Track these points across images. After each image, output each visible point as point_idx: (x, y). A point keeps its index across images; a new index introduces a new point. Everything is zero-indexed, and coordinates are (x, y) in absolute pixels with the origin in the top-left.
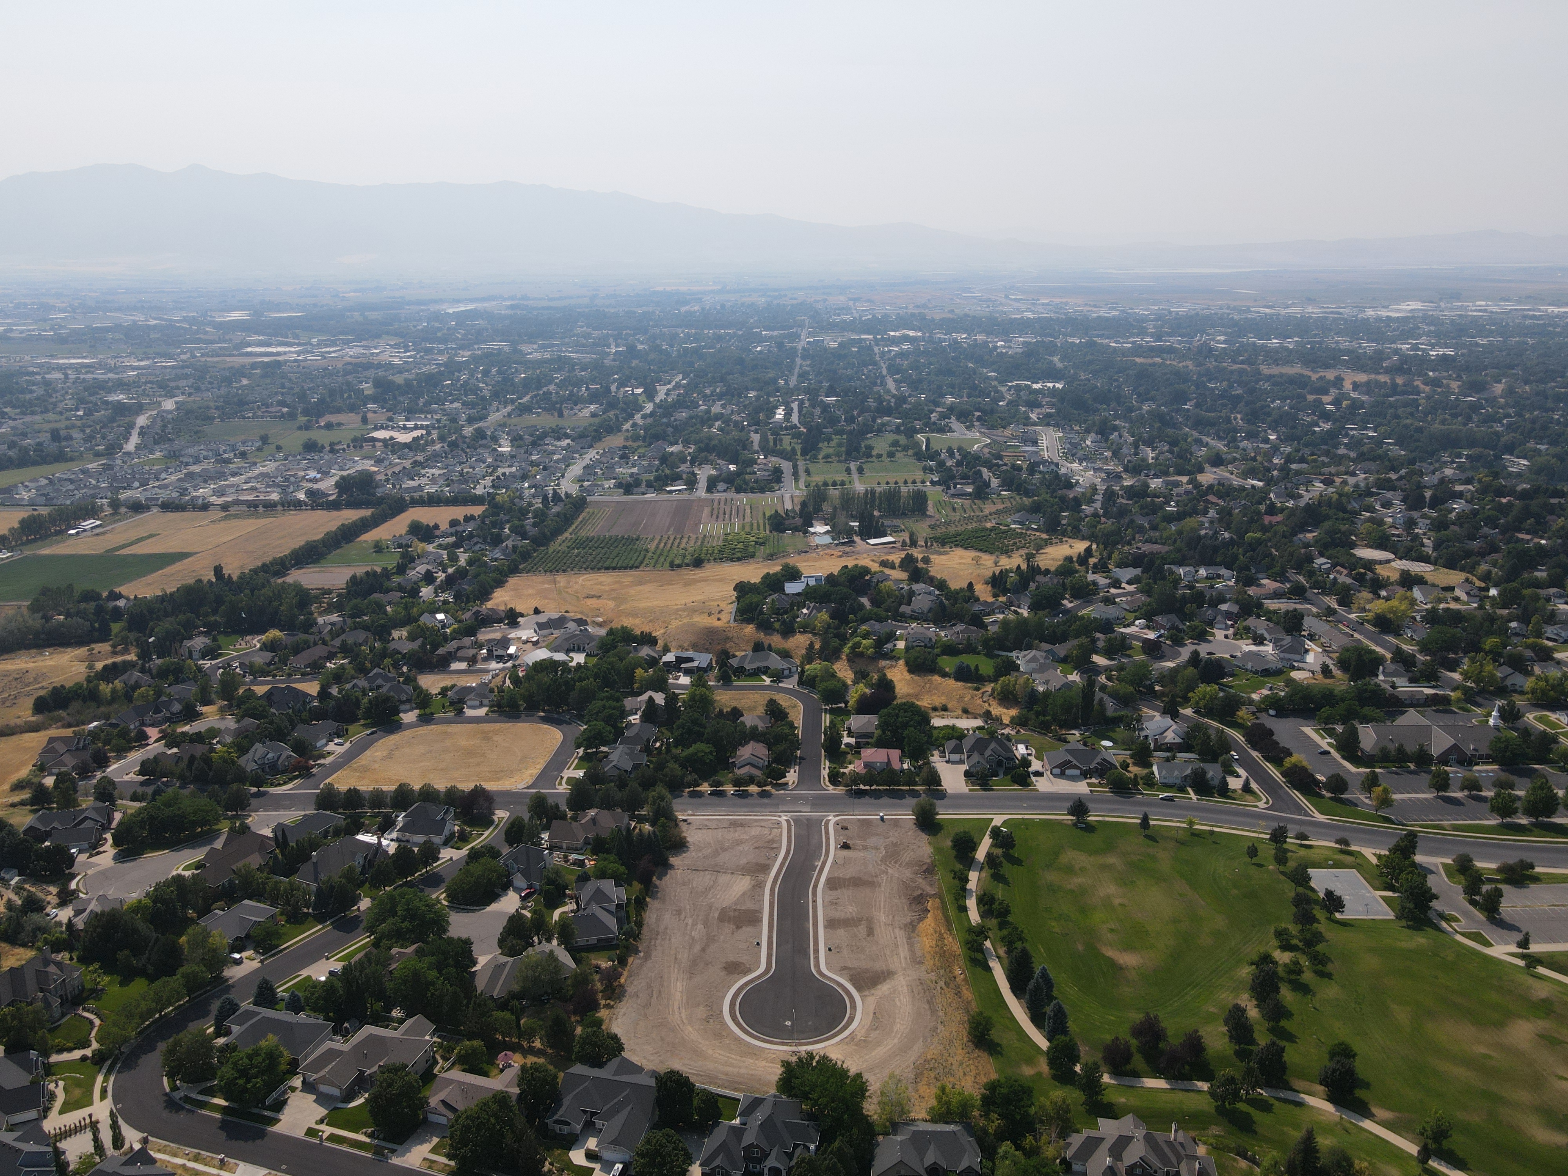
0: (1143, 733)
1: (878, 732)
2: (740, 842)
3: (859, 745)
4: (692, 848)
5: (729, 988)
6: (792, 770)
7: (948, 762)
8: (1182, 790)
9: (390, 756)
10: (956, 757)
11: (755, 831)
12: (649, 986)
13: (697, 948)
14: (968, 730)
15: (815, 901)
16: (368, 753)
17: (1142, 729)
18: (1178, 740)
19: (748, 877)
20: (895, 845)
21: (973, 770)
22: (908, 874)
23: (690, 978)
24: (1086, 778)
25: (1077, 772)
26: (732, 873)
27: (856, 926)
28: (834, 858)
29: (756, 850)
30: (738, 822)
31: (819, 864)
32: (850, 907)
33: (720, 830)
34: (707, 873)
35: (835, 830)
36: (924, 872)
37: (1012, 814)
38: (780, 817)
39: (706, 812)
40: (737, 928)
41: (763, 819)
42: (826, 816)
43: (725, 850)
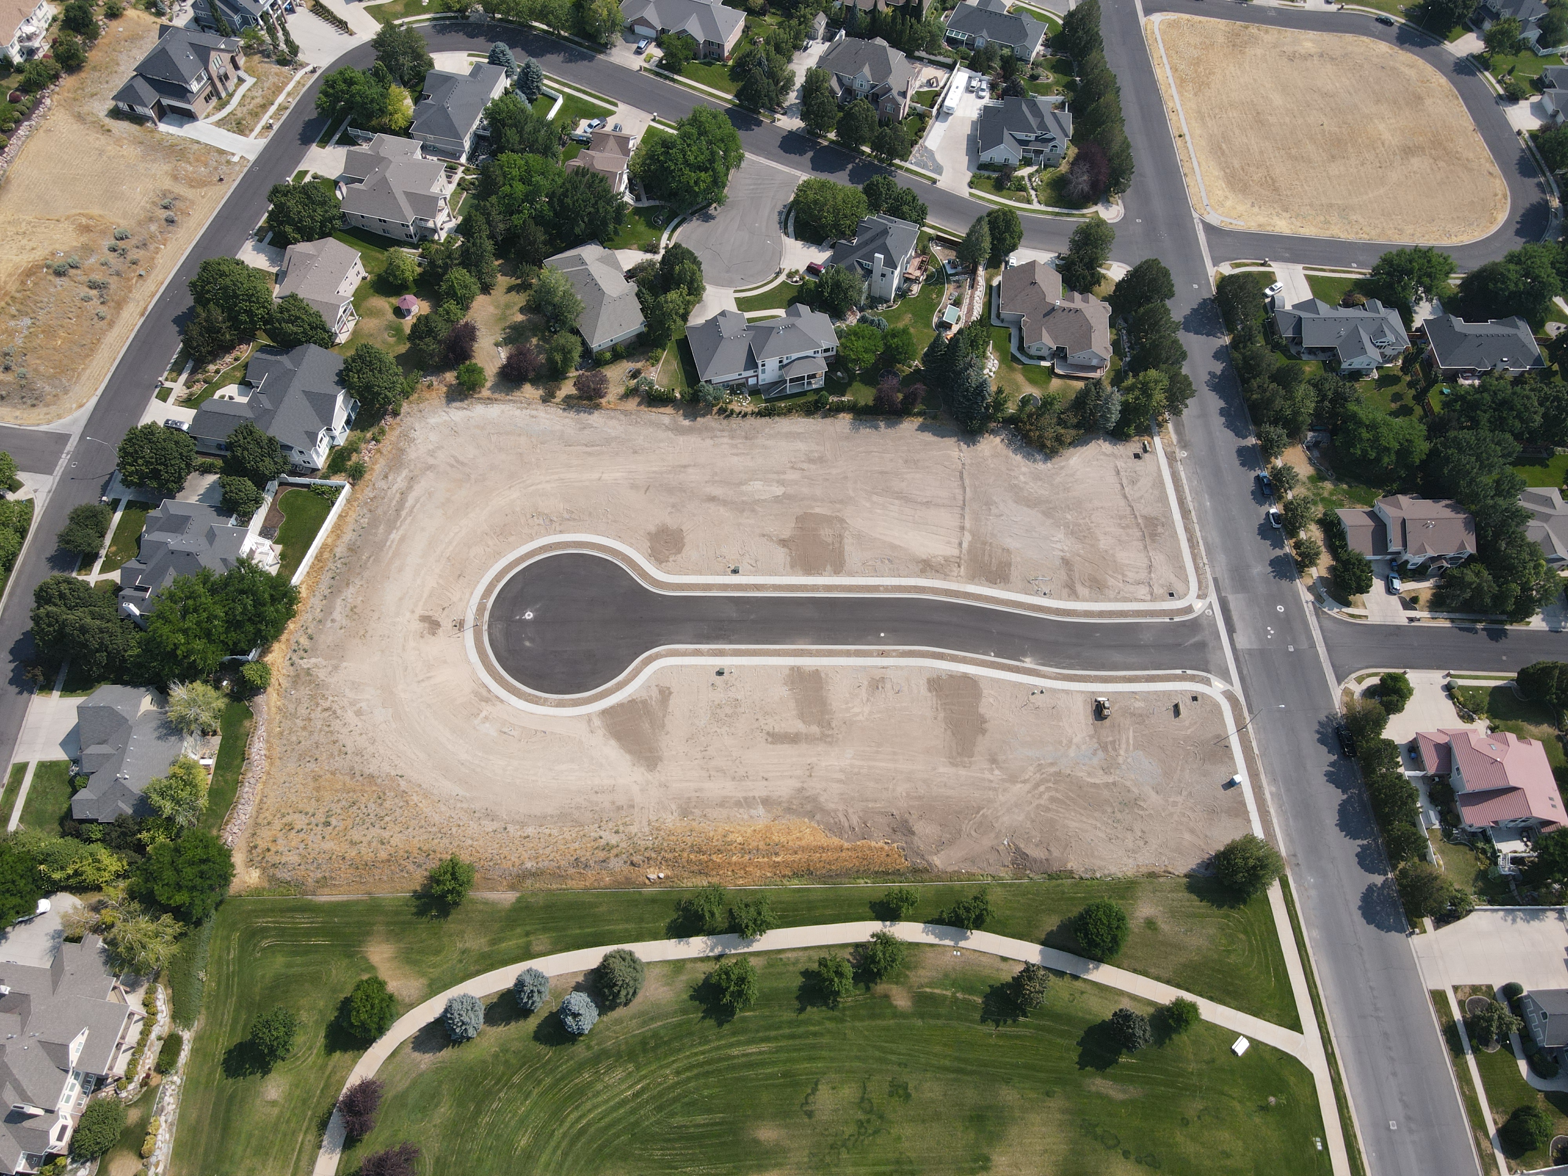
2: (1082, 535)
4: (1043, 467)
5: (619, 538)
6: (1420, 614)
11: (1131, 557)
12: (608, 441)
13: (717, 491)
15: (882, 654)
16: (1309, 34)
19: (954, 552)
20: (1132, 804)
22: (1010, 820)
23: (634, 487)
26: (962, 528)
27: (801, 716)
28: (1054, 691)
29: (1058, 562)
30: (1160, 529)
31: (1028, 663)
32: (867, 710)
33: (1122, 503)
34: (958, 491)
35: (1168, 694)
36: (1018, 849)
37: (1337, 1083)
38: (1199, 597)
39: (1189, 479)
40: (783, 543)
41: (1182, 568)
42: (1225, 675)
43: (1047, 514)
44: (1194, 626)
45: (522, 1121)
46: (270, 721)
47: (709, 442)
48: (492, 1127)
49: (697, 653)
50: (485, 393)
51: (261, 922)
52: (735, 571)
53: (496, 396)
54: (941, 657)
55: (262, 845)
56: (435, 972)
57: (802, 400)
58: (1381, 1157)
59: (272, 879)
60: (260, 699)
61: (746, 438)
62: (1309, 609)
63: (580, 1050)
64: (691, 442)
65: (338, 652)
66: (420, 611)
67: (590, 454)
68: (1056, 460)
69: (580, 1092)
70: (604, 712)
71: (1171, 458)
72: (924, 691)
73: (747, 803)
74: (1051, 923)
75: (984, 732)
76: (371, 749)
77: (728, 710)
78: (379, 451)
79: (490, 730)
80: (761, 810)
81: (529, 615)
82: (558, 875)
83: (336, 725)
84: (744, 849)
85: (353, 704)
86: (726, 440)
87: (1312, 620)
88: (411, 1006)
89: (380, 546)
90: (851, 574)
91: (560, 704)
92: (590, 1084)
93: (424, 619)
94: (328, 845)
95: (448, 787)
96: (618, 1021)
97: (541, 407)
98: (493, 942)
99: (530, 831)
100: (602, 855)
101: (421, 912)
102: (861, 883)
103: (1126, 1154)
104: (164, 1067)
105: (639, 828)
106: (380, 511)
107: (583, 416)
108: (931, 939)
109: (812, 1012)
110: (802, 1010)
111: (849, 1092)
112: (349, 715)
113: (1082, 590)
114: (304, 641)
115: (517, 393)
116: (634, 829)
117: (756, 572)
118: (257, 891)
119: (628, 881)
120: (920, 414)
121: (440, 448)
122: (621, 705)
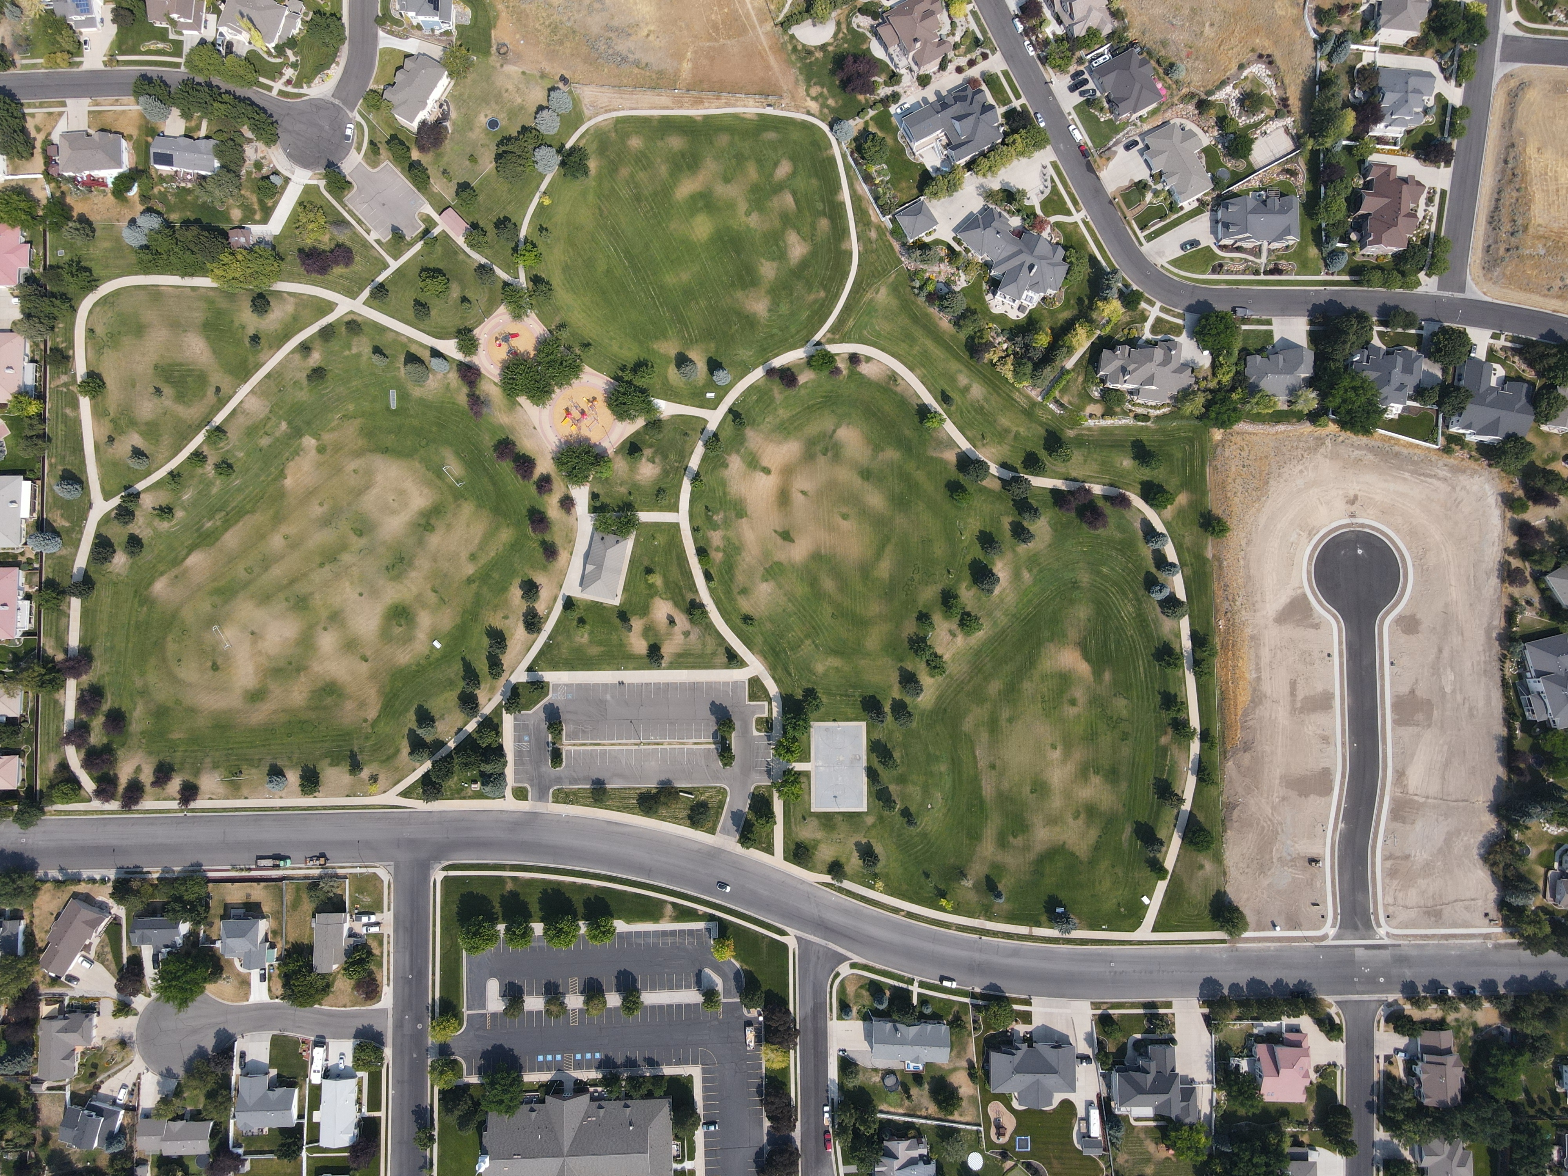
2: (1427, 870)
4: (1475, 853)
5: (1411, 598)
6: (1382, 1065)
11: (1413, 897)
12: (1479, 588)
13: (1446, 654)
15: (1343, 744)
19: (1411, 790)
20: (1262, 870)
22: (1253, 804)
23: (1446, 605)
24: (1031, 1033)
26: (1427, 797)
27: (1306, 698)
28: (1325, 838)
29: (1407, 852)
30: (1433, 919)
31: (1341, 826)
32: (1311, 733)
33: (1451, 899)
34: (1454, 798)
35: (1325, 902)
36: (1237, 806)
37: (1130, 943)
38: (1387, 933)
39: (1472, 944)
40: (1412, 691)
41: (1407, 927)
42: (1337, 937)
43: (1440, 850)
44: (1368, 926)
45: (1113, 569)
46: (1295, 430)
47: (1481, 649)
48: (1111, 556)
49: (1340, 643)
50: (1509, 515)
51: (1197, 444)
52: (1392, 664)
53: (1507, 522)
54: (1343, 776)
55: (1233, 439)
56: (1174, 524)
57: (1515, 705)
58: (1099, 955)
59: (1217, 445)
60: (1308, 424)
61: (1485, 671)
62: (1383, 997)
63: (1142, 592)
64: (1480, 637)
65: (1334, 456)
66: (1360, 494)
67: (1468, 578)
68: (1481, 862)
69: (1124, 593)
70: (1305, 595)
71: (1487, 936)
72: (1322, 765)
73: (1258, 669)
74: (1201, 817)
75: (1300, 795)
76: (1282, 480)
77: (1308, 660)
78: (1463, 459)
79: (1293, 537)
80: (1254, 676)
81: (1360, 552)
82: (1220, 577)
83: (1295, 462)
84: (1235, 667)
85: (1306, 468)
86: (1483, 659)
87: (1375, 997)
88: (1159, 515)
89: (1400, 468)
90: (1393, 730)
91: (1309, 572)
92: (1127, 597)
93: (1356, 497)
94: (1233, 469)
95: (1262, 520)
96: (1154, 609)
97: (1501, 548)
98: (1188, 549)
99: (1242, 562)
100: (1230, 598)
101: (1202, 515)
102: (1218, 725)
103: (1100, 837)
104: (1137, 417)
105: (1244, 615)
106: (1422, 465)
107: (1496, 573)
108: (1192, 757)
109: (1158, 698)
110: (1159, 693)
111: (1124, 713)
112: (1300, 467)
113: (1389, 864)
114: (1341, 438)
115: (1510, 533)
116: (1243, 612)
117: (1392, 676)
118: (1211, 440)
119: (1218, 611)
120: (1510, 778)
121: (1468, 493)
122: (1309, 604)
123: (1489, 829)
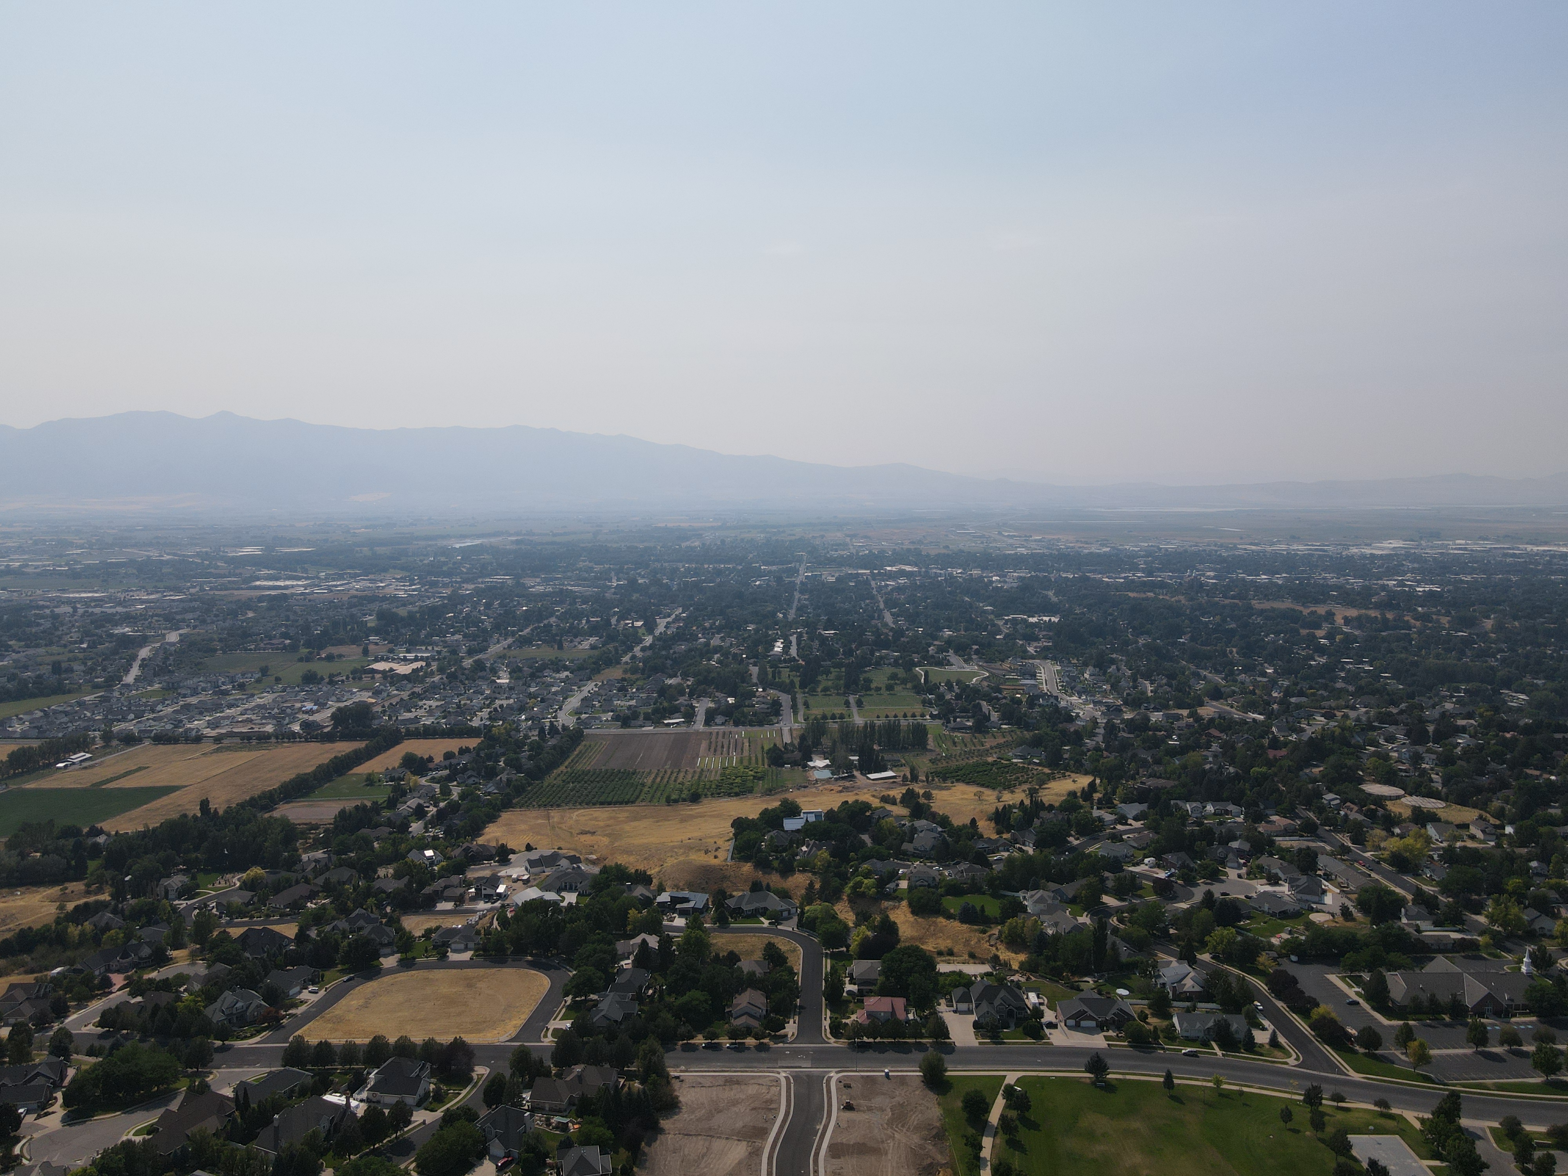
0: (1160, 981)
1: (881, 979)
2: (735, 1103)
3: (861, 993)
4: (684, 1109)
6: (791, 1021)
7: (955, 1012)
8: (1206, 1044)
9: (366, 1006)
10: (963, 1006)
11: (751, 1090)
14: (975, 976)
15: (816, 1171)
16: (343, 1002)
17: (1159, 976)
18: (1198, 989)
19: (745, 1143)
20: (902, 1105)
21: (982, 1021)
22: (916, 1139)
24: (1103, 1031)
25: (1093, 1024)
26: (727, 1138)
28: (837, 1121)
29: (753, 1112)
30: (733, 1079)
31: (820, 1127)
33: (714, 1088)
34: (700, 1138)
35: (838, 1088)
36: (934, 1137)
37: (1027, 1071)
38: (779, 1074)
39: (700, 1068)
41: (760, 1076)
42: (827, 1072)
43: (720, 1112)
44: (796, 1077)
54: (817, 1154)
62: (788, 1046)
68: (682, 1104)
71: (685, 1071)
72: (840, 1161)
74: (970, 1133)
75: (864, 1144)
87: (795, 1046)
113: (773, 1107)
123: (667, 1121)
